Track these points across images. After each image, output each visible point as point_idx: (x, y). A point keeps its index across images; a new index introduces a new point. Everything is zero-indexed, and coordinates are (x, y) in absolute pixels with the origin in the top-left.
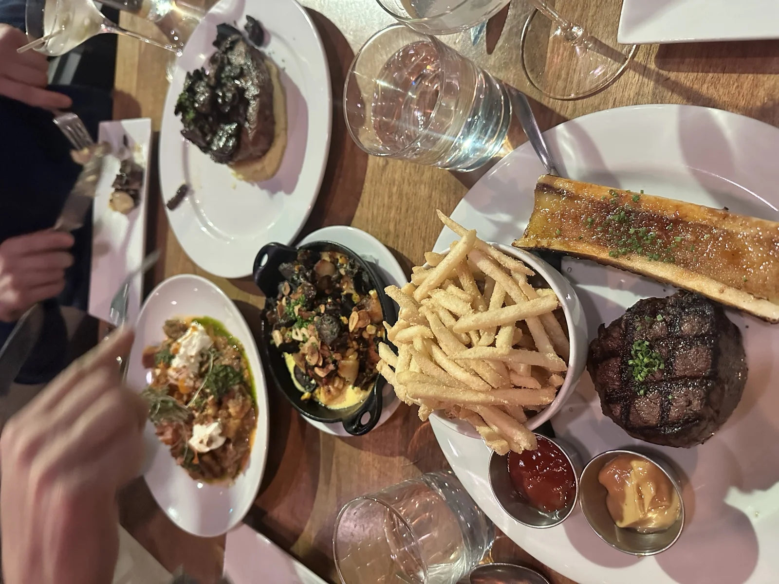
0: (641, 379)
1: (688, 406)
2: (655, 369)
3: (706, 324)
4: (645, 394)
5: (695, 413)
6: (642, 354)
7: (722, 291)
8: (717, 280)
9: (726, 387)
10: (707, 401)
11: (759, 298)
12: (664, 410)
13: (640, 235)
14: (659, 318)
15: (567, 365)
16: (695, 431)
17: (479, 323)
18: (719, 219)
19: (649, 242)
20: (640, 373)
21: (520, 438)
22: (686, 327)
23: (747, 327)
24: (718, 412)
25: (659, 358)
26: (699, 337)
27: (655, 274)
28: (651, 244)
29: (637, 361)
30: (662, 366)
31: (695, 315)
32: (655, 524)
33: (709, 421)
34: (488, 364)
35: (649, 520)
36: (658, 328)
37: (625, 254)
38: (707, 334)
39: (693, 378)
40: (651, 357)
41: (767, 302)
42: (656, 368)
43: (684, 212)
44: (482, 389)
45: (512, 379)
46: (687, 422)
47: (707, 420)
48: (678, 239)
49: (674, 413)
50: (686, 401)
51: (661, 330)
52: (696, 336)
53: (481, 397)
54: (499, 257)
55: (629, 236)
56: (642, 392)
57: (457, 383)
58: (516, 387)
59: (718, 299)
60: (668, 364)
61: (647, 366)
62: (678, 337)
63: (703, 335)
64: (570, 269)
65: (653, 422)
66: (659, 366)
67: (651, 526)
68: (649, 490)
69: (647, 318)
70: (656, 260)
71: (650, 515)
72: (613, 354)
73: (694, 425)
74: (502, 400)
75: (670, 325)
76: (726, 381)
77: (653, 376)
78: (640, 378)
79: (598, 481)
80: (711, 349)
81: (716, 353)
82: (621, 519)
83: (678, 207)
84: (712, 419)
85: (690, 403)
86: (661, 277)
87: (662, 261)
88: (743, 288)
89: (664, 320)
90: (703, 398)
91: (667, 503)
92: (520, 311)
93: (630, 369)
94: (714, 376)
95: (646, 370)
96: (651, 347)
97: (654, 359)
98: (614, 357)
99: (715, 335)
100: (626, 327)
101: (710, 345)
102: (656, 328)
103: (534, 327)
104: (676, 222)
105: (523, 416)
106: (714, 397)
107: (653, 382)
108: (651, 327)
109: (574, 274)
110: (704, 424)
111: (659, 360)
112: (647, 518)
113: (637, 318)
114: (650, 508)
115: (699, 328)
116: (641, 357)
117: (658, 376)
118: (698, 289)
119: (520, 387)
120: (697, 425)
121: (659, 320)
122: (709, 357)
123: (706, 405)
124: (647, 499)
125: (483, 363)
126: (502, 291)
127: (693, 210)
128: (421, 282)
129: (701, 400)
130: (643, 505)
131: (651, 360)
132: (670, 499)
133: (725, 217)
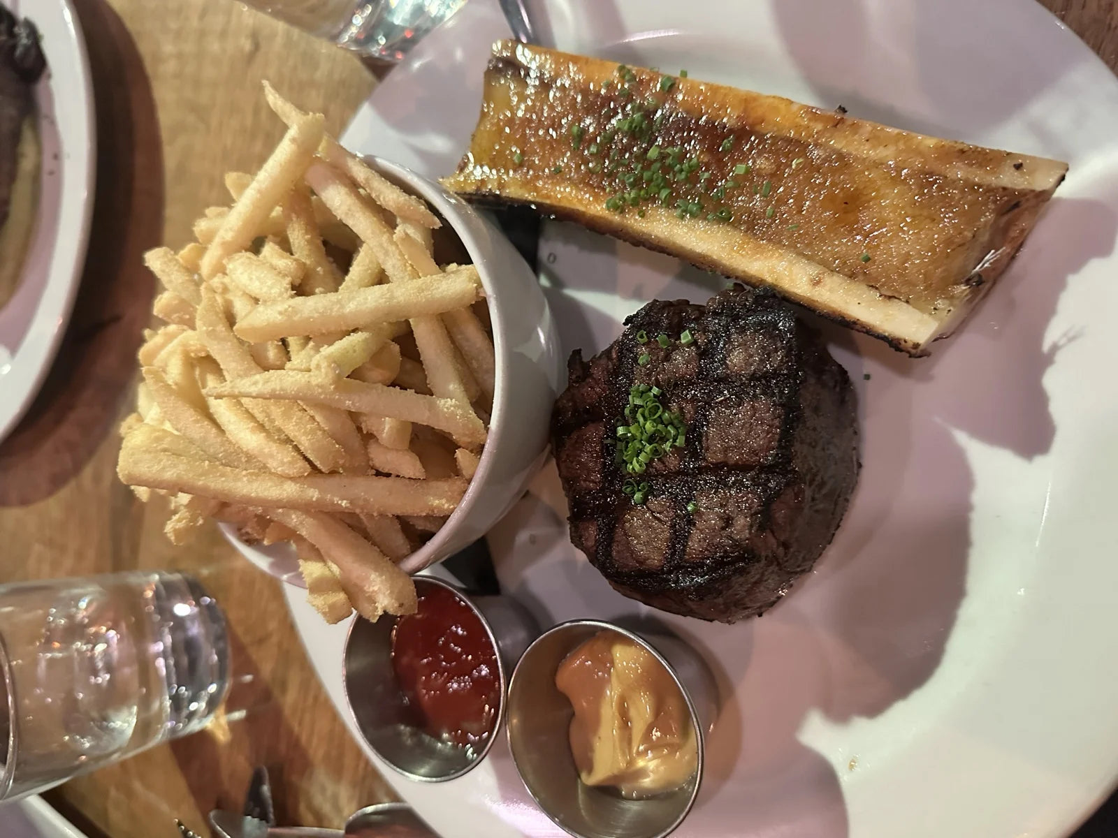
0: (637, 467)
1: (723, 529)
2: (667, 446)
3: (776, 350)
4: (645, 501)
5: (736, 545)
6: (643, 415)
7: (816, 283)
8: (810, 258)
9: (808, 493)
10: (764, 519)
11: (890, 297)
12: (679, 537)
13: (669, 161)
14: (686, 337)
15: (487, 429)
16: (739, 585)
17: (296, 318)
18: (825, 129)
19: (683, 176)
20: (638, 456)
21: (376, 588)
22: (736, 359)
23: (867, 377)
24: (786, 545)
25: (676, 422)
26: (758, 379)
27: (689, 247)
28: (687, 180)
29: (633, 428)
30: (680, 441)
31: (756, 331)
32: (653, 781)
33: (769, 564)
34: (313, 418)
35: (642, 773)
36: (682, 361)
37: (635, 203)
38: (775, 374)
39: (743, 468)
40: (660, 420)
41: (905, 304)
42: (669, 444)
43: (760, 112)
44: (292, 472)
45: (371, 456)
46: (719, 564)
47: (763, 562)
48: (740, 169)
49: (696, 543)
50: (721, 518)
51: (688, 362)
52: (753, 377)
53: (290, 490)
54: (367, 179)
55: (648, 165)
56: (638, 496)
57: (244, 460)
58: (379, 474)
59: (808, 299)
60: (694, 435)
61: (651, 440)
62: (720, 380)
63: (766, 376)
64: (552, 258)
65: (655, 560)
66: (675, 441)
67: (647, 782)
68: (642, 709)
69: (661, 337)
70: (693, 216)
71: (641, 763)
72: (592, 415)
73: (735, 571)
74: (336, 500)
75: (705, 353)
76: (808, 477)
77: (663, 463)
78: (635, 466)
79: (555, 684)
80: (782, 405)
81: (791, 416)
82: (590, 770)
83: (748, 101)
84: (774, 560)
85: (728, 521)
86: (699, 254)
87: (705, 219)
88: (861, 277)
89: (695, 343)
90: (756, 513)
91: (676, 739)
92: (392, 297)
93: (620, 445)
94: (781, 466)
95: (648, 448)
96: (663, 400)
97: (666, 426)
98: (593, 422)
99: (792, 375)
100: (619, 359)
101: (781, 398)
102: (678, 358)
103: (428, 340)
104: (742, 133)
105: (399, 541)
106: (781, 514)
107: (663, 475)
108: (667, 358)
109: (558, 268)
110: (755, 570)
111: (676, 428)
112: (633, 769)
113: (642, 337)
114: (641, 748)
115: (761, 360)
116: (641, 420)
117: (673, 462)
118: (769, 279)
119: (388, 475)
120: (742, 572)
121: (683, 341)
122: (777, 422)
123: (761, 528)
124: (638, 728)
125: (300, 414)
126: (371, 262)
127: (775, 110)
128: (210, 236)
129: (752, 515)
130: (630, 742)
131: (660, 427)
132: (685, 731)
133: (837, 124)
